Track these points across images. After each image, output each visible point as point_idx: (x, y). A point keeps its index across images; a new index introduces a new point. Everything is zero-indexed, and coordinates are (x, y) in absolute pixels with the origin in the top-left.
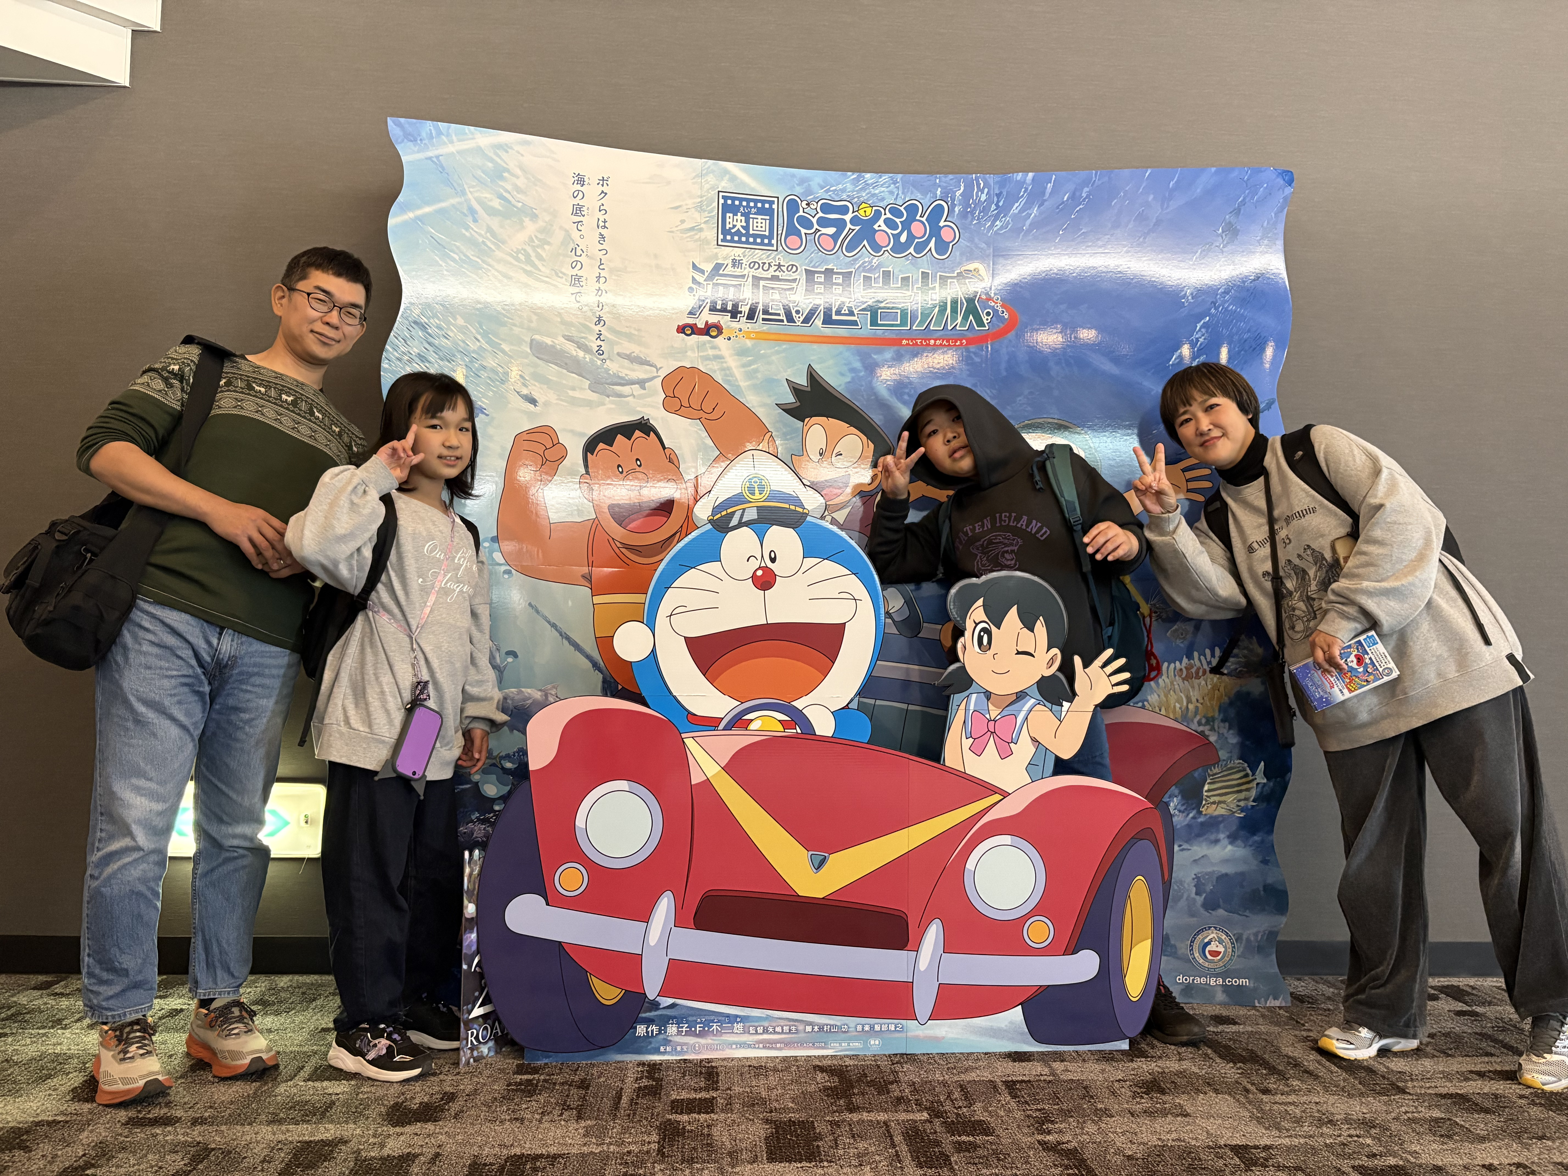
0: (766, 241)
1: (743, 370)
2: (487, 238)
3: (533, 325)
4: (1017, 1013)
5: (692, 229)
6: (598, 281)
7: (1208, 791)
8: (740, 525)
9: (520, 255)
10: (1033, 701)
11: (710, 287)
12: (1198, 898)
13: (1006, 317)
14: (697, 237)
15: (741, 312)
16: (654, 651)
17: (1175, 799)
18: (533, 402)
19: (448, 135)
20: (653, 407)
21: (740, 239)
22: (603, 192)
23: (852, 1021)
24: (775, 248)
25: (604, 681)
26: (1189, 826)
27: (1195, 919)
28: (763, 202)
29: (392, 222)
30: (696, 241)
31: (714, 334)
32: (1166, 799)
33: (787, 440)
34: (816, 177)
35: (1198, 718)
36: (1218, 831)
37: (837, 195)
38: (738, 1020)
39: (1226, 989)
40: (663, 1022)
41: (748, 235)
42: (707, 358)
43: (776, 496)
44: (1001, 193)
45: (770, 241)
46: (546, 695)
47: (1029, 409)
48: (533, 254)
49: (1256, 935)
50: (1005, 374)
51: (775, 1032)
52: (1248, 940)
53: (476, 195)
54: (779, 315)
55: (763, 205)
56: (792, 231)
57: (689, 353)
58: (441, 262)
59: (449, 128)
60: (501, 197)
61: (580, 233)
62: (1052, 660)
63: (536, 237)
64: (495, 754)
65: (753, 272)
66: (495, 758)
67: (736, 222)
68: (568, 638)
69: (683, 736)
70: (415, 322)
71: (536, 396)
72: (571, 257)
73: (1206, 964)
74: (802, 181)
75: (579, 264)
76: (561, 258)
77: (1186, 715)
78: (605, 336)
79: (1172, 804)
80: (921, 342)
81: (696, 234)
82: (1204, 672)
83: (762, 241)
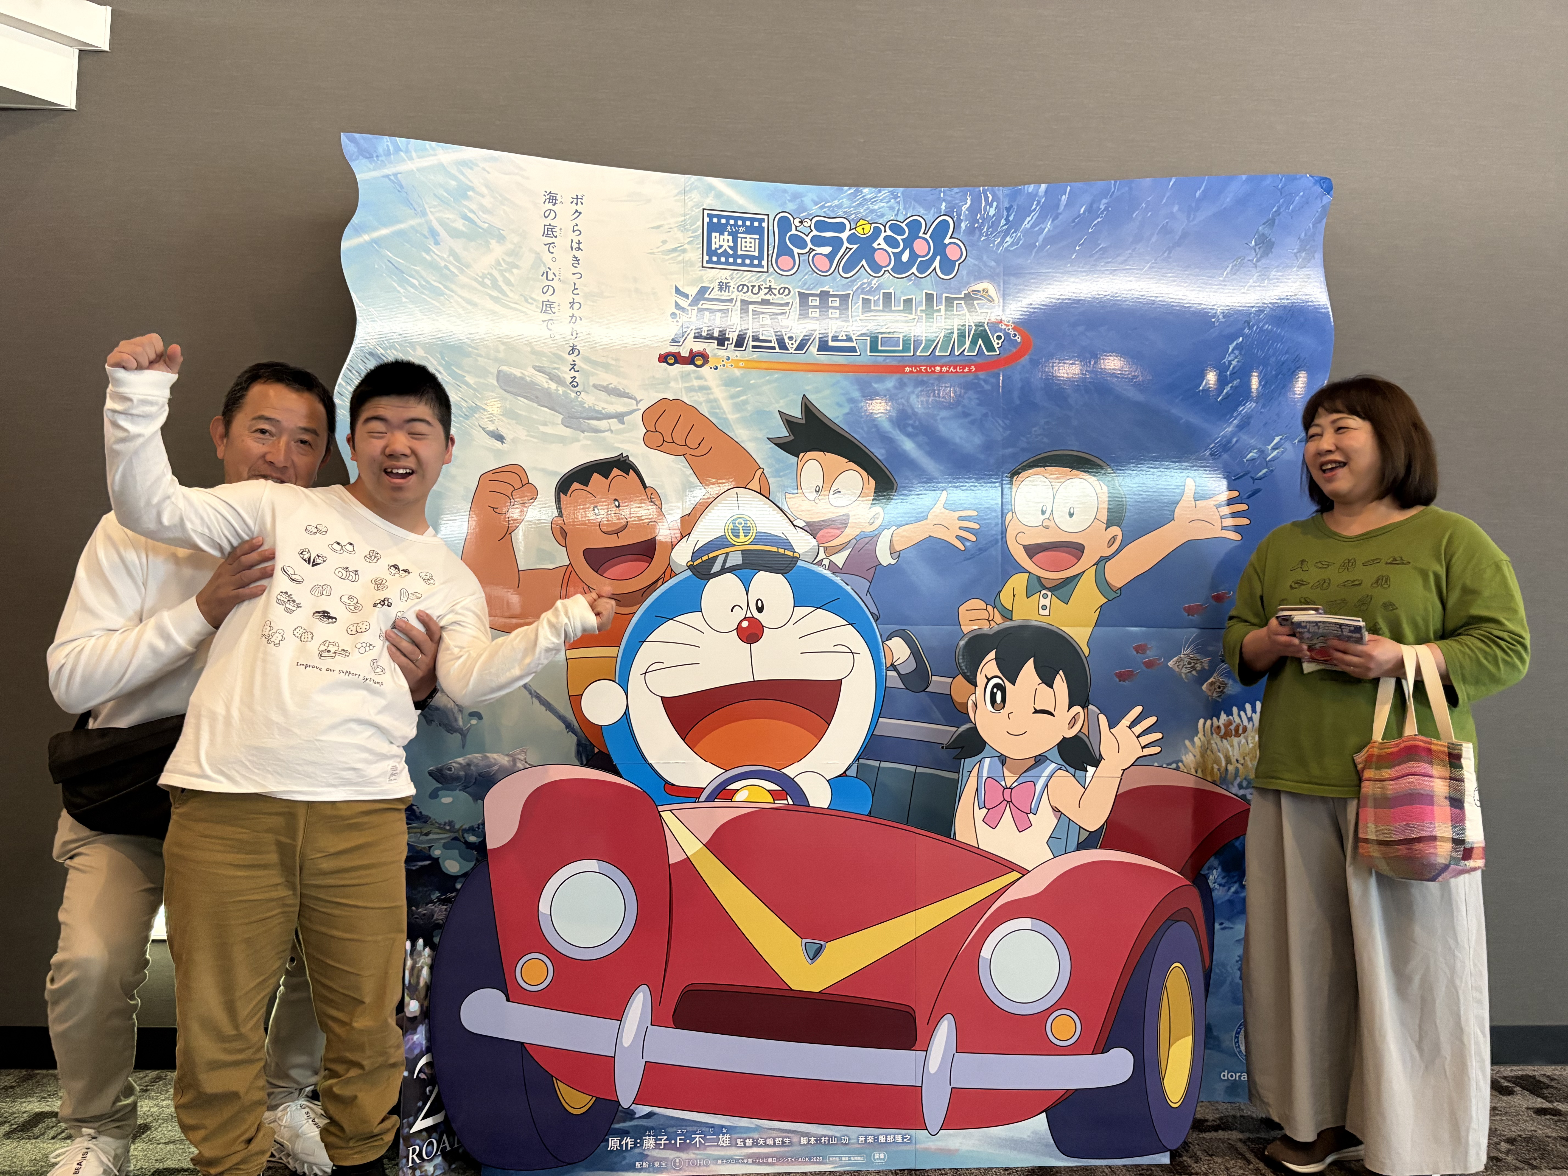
0: (756, 262)
1: (731, 401)
2: (450, 262)
3: (501, 355)
4: (1040, 1122)
5: (675, 250)
6: (572, 307)
8: (723, 571)
9: (486, 281)
10: (1053, 766)
11: (695, 312)
13: (1019, 340)
14: (680, 258)
15: (728, 339)
16: (626, 714)
17: (1215, 871)
18: (500, 438)
19: (407, 151)
20: (632, 442)
21: (727, 260)
22: (577, 211)
23: (853, 1133)
24: (765, 270)
26: (1230, 902)
28: (753, 220)
29: (345, 245)
30: (679, 263)
31: (699, 363)
32: (1204, 872)
33: (781, 477)
34: (810, 193)
35: (1238, 780)
37: (833, 211)
38: (724, 1131)
40: (639, 1134)
41: (735, 256)
42: (690, 389)
43: (762, 538)
44: (1011, 207)
45: (760, 262)
46: (514, 761)
47: (1045, 440)
48: (500, 279)
50: (1018, 402)
51: (766, 1145)
53: (437, 215)
54: (770, 341)
55: (752, 224)
56: (783, 251)
57: (672, 384)
58: (399, 288)
59: (408, 143)
60: (465, 218)
61: (552, 255)
62: (1074, 720)
63: (503, 259)
64: (457, 826)
65: (741, 296)
66: (457, 831)
67: (722, 241)
68: (538, 697)
69: (660, 808)
70: (371, 354)
71: (503, 432)
72: (542, 282)
74: (795, 197)
75: (551, 289)
76: (531, 282)
77: (1225, 777)
78: (580, 367)
79: (1211, 877)
80: (926, 369)
81: (679, 255)
82: (1245, 730)
83: (752, 262)
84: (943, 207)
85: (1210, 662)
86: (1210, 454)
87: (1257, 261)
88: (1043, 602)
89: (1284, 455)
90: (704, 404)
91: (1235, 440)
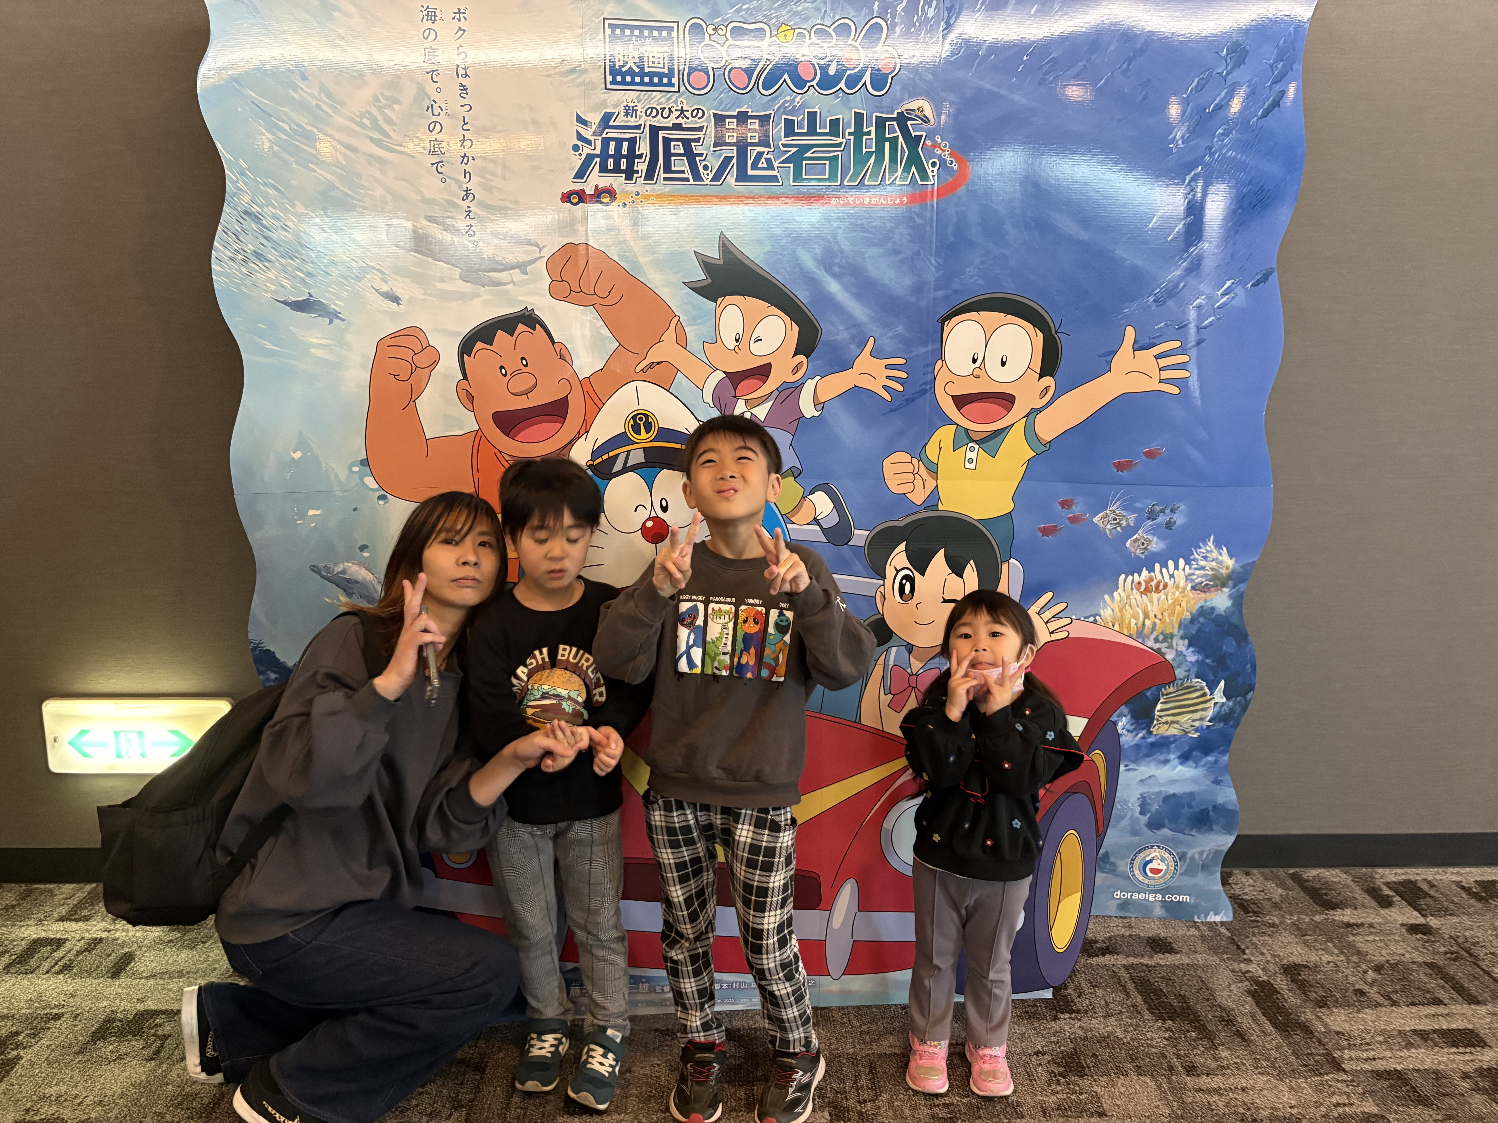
0: (665, 81)
1: (641, 245)
2: (321, 100)
5: (573, 71)
6: (463, 145)
7: (1161, 710)
8: (625, 470)
9: (365, 120)
11: (599, 143)
12: (1142, 817)
13: (955, 168)
14: (580, 80)
15: (637, 172)
17: (1124, 719)
18: (396, 300)
20: (537, 295)
21: (633, 79)
22: (459, 30)
24: (676, 89)
26: (1137, 746)
27: (1137, 838)
28: (660, 29)
29: (201, 88)
30: (579, 85)
31: (606, 200)
32: (1113, 718)
33: (697, 324)
35: (1155, 634)
36: (1169, 752)
37: (751, 15)
38: (643, 980)
39: (1165, 904)
41: (642, 74)
42: (599, 232)
43: (663, 433)
44: (953, 6)
45: (670, 80)
47: (980, 282)
48: (380, 118)
49: (1201, 853)
50: (952, 239)
52: (1192, 858)
54: (683, 172)
55: (660, 34)
57: (577, 226)
58: (267, 136)
61: (437, 85)
65: (650, 122)
67: (627, 57)
70: (246, 212)
71: (398, 292)
72: (427, 118)
73: (1146, 881)
75: (438, 125)
76: (415, 119)
77: (1142, 631)
78: (476, 213)
79: (1120, 724)
80: (854, 201)
81: (579, 77)
82: (1166, 586)
83: (661, 80)
84: (876, 7)
85: (1136, 519)
86: (1155, 301)
87: (1227, 74)
88: (970, 455)
89: (1233, 302)
90: (612, 248)
91: (1182, 285)
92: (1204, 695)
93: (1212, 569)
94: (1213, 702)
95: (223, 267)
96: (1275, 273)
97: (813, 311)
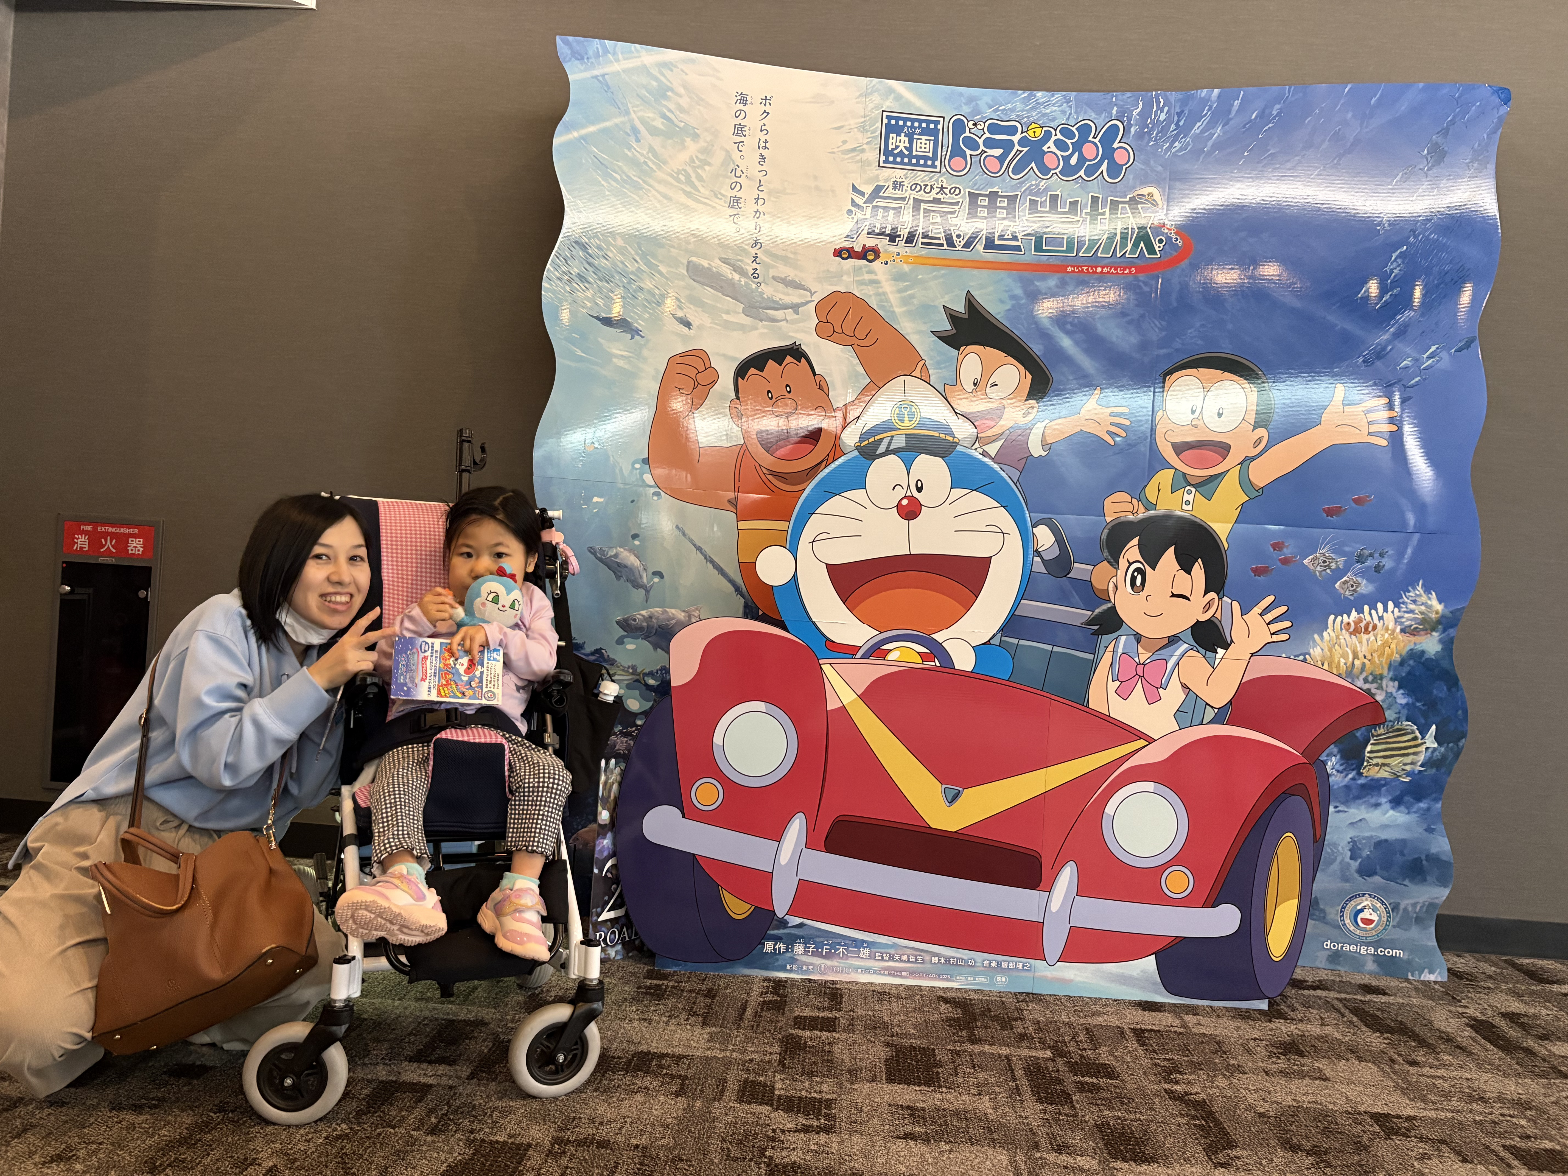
0: (929, 163)
1: (898, 295)
2: (649, 158)
3: (690, 247)
4: (1150, 963)
5: (853, 150)
6: (756, 203)
7: (1371, 752)
8: (888, 452)
9: (680, 176)
10: (1186, 646)
11: (869, 209)
12: (1352, 862)
13: (1180, 244)
14: (858, 158)
15: (899, 236)
16: (795, 576)
17: (1333, 759)
18: (688, 325)
19: (614, 54)
20: (805, 332)
21: (902, 160)
22: (765, 111)
23: (979, 957)
24: (938, 170)
25: (746, 606)
26: (1347, 787)
27: (1348, 884)
28: (928, 122)
29: (556, 141)
30: (857, 162)
31: (871, 258)
32: (1323, 757)
33: (941, 369)
34: (985, 96)
35: (1364, 675)
36: (1379, 795)
37: (1006, 114)
38: (865, 945)
39: (1377, 959)
40: (791, 941)
41: (910, 157)
42: (862, 283)
43: (924, 424)
44: (1183, 111)
45: (933, 163)
46: (689, 617)
47: (1200, 342)
48: (693, 175)
49: (1414, 905)
50: (1175, 304)
51: (901, 961)
52: (1405, 910)
53: (640, 114)
54: (939, 239)
55: (928, 126)
56: (957, 152)
57: (845, 278)
58: (603, 182)
59: (616, 46)
60: (664, 117)
61: (741, 154)
62: (1209, 605)
63: (697, 157)
64: (639, 670)
65: (914, 195)
66: (639, 675)
67: (899, 142)
68: (712, 562)
69: (821, 661)
70: (576, 242)
71: (690, 319)
72: (730, 178)
73: (1358, 932)
74: (971, 100)
75: (738, 185)
76: (721, 179)
77: (1351, 671)
78: (761, 259)
79: (1329, 763)
80: (1087, 270)
81: (858, 155)
82: (1375, 627)
83: (925, 162)
84: (1114, 112)
85: (1345, 562)
86: (1364, 361)
87: (1428, 170)
88: (1187, 497)
89: (1438, 365)
90: (873, 297)
91: (1390, 348)
92: (1415, 738)
93: (1422, 613)
94: (1424, 747)
95: (551, 285)
96: (1477, 341)
97: (1046, 362)
